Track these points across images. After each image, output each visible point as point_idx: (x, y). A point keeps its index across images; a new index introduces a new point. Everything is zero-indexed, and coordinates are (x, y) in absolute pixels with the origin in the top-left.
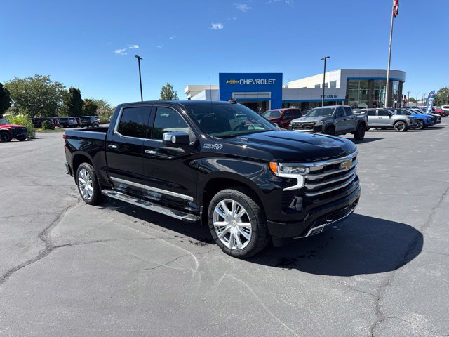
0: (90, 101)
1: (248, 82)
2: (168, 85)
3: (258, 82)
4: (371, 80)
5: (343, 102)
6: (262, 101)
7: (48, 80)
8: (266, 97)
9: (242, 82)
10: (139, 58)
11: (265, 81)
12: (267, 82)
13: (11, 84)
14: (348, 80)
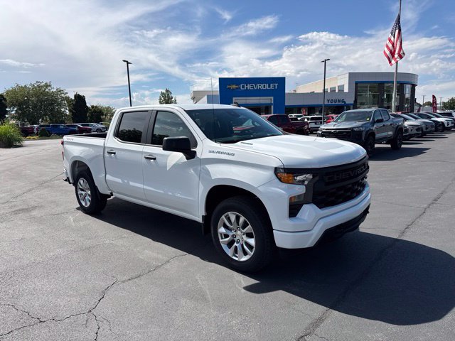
0: (96, 107)
1: (249, 87)
2: (167, 91)
3: (260, 86)
4: (382, 84)
5: (352, 107)
6: (264, 106)
7: (50, 86)
8: (268, 102)
9: (243, 87)
10: (128, 63)
11: (267, 86)
12: (269, 87)
13: (12, 91)
14: (356, 83)
